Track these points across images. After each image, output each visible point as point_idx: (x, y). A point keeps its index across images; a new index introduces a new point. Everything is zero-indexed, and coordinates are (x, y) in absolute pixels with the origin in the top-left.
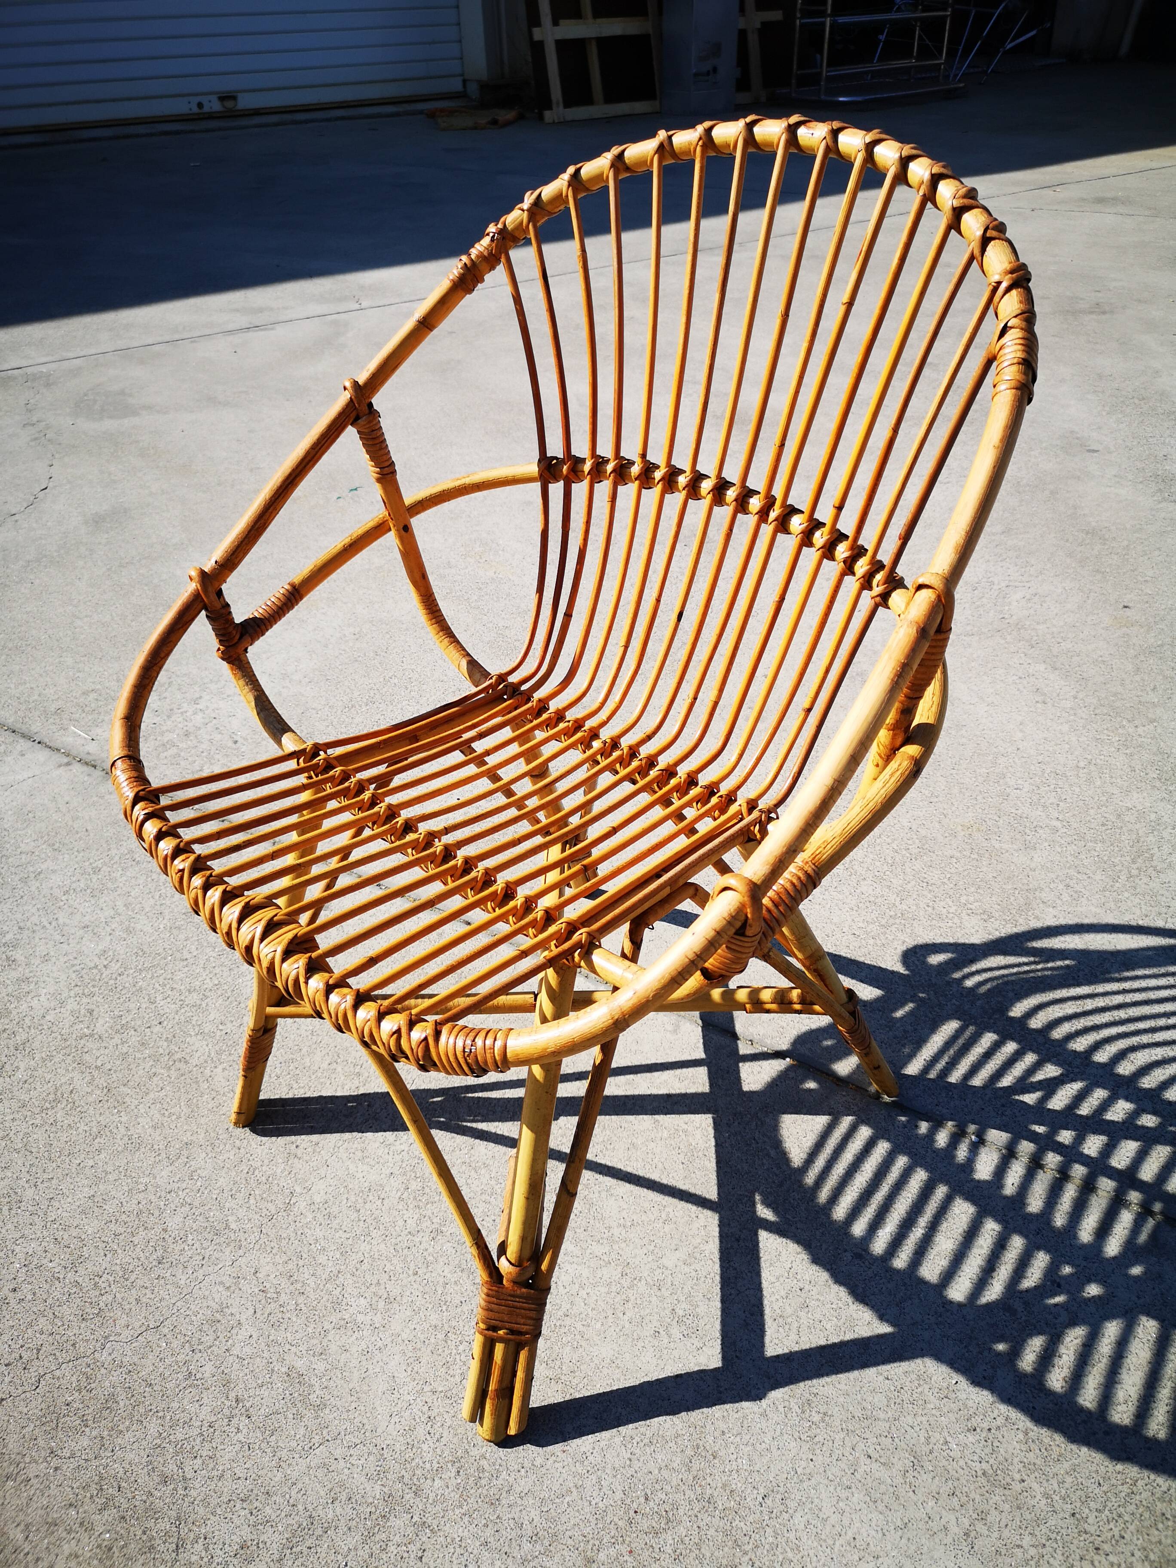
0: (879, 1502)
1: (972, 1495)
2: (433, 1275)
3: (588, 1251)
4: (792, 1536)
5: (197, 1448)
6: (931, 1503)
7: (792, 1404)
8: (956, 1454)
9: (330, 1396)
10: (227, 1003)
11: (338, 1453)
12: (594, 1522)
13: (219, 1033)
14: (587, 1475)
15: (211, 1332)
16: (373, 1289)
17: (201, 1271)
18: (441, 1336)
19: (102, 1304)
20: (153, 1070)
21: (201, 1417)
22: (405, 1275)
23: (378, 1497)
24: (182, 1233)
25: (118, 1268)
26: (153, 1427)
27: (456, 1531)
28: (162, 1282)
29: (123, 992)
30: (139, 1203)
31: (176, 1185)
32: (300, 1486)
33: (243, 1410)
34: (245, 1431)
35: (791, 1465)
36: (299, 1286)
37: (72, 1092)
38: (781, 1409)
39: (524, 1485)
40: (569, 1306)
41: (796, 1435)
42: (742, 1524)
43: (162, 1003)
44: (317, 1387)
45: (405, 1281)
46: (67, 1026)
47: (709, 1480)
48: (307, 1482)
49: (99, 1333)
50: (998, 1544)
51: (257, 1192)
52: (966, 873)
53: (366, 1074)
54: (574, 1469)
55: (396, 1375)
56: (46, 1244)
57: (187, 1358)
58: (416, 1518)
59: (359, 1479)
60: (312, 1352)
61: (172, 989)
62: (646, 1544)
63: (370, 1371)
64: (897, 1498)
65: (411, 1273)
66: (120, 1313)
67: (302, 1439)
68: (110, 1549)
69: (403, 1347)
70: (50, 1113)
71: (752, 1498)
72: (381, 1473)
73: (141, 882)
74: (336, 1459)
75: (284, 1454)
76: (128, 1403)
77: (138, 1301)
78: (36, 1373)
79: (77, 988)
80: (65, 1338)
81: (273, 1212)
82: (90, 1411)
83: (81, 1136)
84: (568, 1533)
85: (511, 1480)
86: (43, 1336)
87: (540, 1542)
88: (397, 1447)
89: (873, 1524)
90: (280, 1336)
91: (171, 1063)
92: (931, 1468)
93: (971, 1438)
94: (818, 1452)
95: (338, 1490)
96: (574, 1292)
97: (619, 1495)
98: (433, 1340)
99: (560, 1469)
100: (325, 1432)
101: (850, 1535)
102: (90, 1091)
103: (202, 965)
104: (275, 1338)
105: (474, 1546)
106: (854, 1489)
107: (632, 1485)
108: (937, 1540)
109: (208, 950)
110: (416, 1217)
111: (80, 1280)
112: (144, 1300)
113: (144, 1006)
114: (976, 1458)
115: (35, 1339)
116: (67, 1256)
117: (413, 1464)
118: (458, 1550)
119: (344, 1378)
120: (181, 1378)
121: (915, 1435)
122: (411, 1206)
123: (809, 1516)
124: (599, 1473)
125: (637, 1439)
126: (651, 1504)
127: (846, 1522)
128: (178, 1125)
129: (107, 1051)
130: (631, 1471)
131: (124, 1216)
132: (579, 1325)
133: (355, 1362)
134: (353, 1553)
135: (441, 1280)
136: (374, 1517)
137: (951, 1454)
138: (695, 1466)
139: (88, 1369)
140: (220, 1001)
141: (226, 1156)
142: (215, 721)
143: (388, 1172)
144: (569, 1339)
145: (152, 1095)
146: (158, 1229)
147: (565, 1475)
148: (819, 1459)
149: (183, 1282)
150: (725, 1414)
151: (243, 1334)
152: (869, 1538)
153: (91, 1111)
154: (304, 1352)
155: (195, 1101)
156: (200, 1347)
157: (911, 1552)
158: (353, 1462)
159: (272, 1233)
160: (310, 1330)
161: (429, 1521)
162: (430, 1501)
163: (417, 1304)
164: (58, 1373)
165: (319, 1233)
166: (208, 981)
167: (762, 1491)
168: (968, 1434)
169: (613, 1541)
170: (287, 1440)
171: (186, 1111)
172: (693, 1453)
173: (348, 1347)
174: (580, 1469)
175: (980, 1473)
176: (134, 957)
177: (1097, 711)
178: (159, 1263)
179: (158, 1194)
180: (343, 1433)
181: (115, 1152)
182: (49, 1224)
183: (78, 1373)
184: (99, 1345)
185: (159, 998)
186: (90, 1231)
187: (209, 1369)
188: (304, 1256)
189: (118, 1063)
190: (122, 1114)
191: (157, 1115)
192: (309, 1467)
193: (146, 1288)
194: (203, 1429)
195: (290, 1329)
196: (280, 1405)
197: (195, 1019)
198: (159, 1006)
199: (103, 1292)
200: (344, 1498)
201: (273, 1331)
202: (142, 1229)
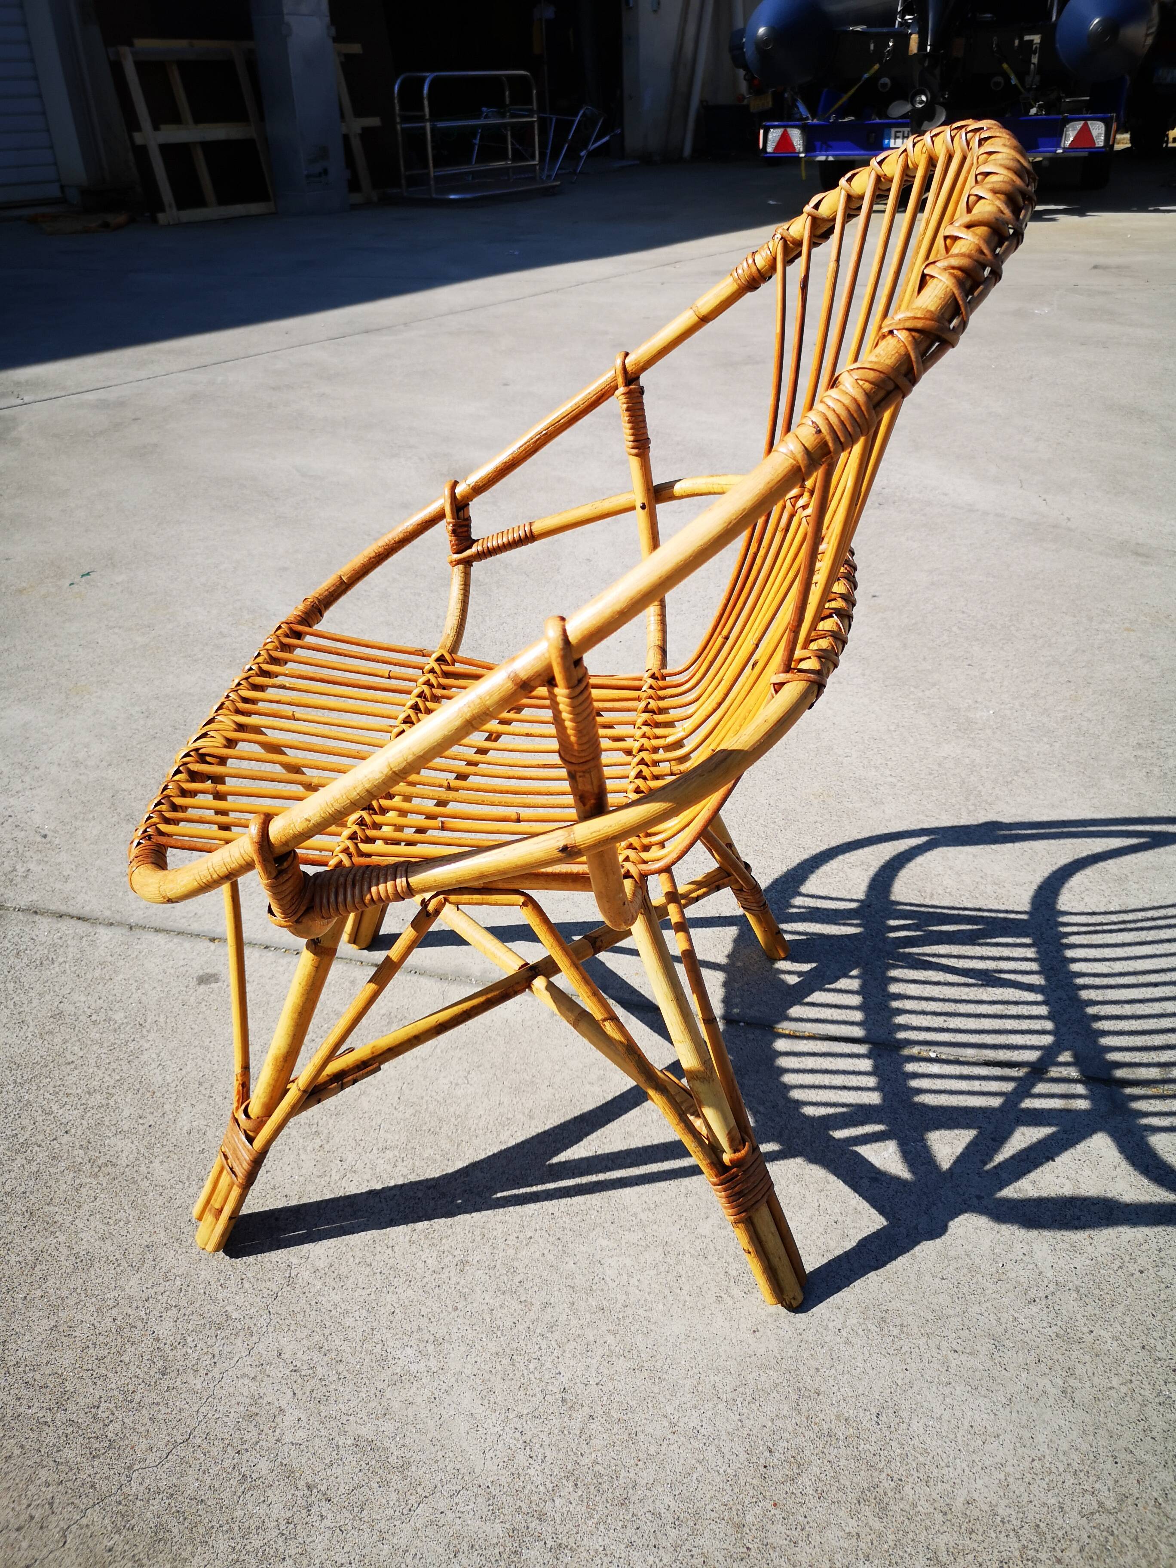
0: (980, 1387)
1: (1055, 1357)
2: (474, 1305)
3: (623, 1242)
4: (916, 1442)
5: (281, 1550)
6: (1024, 1375)
7: (869, 1325)
8: (1027, 1326)
9: (410, 1454)
10: (139, 1095)
11: (442, 1505)
12: (729, 1489)
14: (705, 1448)
15: (251, 1427)
16: (416, 1336)
17: (216, 1370)
18: (506, 1361)
19: (110, 1435)
20: (78, 1181)
21: (274, 1517)
22: (445, 1313)
23: (501, 1535)
24: (179, 1337)
25: (116, 1392)
26: (222, 1544)
27: (596, 1543)
28: (174, 1392)
29: (8, 1110)
30: (114, 1320)
31: (151, 1292)
32: (413, 1551)
33: (320, 1496)
34: (329, 1516)
35: (890, 1380)
36: (333, 1355)
38: (862, 1333)
39: (647, 1476)
40: (624, 1297)
41: (884, 1352)
42: (868, 1445)
43: (61, 1112)
44: (393, 1449)
45: (448, 1319)
47: (822, 1416)
48: (419, 1544)
49: (119, 1466)
50: (1093, 1391)
51: (249, 1275)
52: (833, 834)
53: (326, 1131)
54: (690, 1446)
55: (473, 1411)
56: (16, 1391)
57: (235, 1461)
58: (550, 1543)
59: (474, 1524)
60: (374, 1416)
61: (68, 1095)
62: (787, 1493)
63: (445, 1416)
64: (994, 1380)
65: (450, 1310)
66: (136, 1438)
67: (397, 1504)
69: (470, 1383)
71: (867, 1420)
72: (495, 1511)
74: (442, 1513)
75: (383, 1525)
76: (182, 1527)
77: (153, 1419)
78: (58, 1529)
80: (79, 1483)
81: (276, 1290)
82: (140, 1548)
83: (15, 1269)
84: (709, 1507)
85: (632, 1475)
86: (51, 1488)
87: (684, 1525)
88: (503, 1481)
89: (983, 1409)
90: (333, 1410)
91: (96, 1170)
92: (1011, 1345)
93: (1034, 1309)
94: (909, 1360)
95: (456, 1542)
96: (624, 1282)
97: (743, 1457)
98: (499, 1367)
99: (677, 1451)
100: (419, 1489)
101: (967, 1425)
102: (8, 1219)
103: (94, 1064)
104: (326, 1413)
105: (620, 1550)
106: (953, 1384)
107: (752, 1443)
108: (1042, 1405)
109: (95, 1048)
110: (434, 1255)
111: (74, 1417)
112: (160, 1417)
113: (40, 1119)
114: (1045, 1325)
115: (41, 1494)
116: (48, 1397)
117: (526, 1492)
118: (605, 1560)
119: (419, 1431)
120: (235, 1484)
121: (987, 1320)
122: (425, 1246)
123: (924, 1420)
124: (716, 1442)
125: (740, 1399)
126: (777, 1454)
127: (959, 1414)
128: (130, 1230)
129: (13, 1175)
130: (746, 1432)
131: (101, 1338)
132: (641, 1312)
133: (424, 1413)
135: (486, 1307)
136: (505, 1556)
137: (1023, 1327)
138: (804, 1407)
139: (121, 1507)
140: (130, 1095)
142: (10, 820)
144: (637, 1327)
145: (86, 1207)
146: (149, 1341)
147: (684, 1454)
148: (913, 1367)
149: (199, 1386)
150: (812, 1352)
151: (289, 1419)
152: (984, 1422)
153: (18, 1240)
154: (366, 1418)
155: (140, 1201)
156: (245, 1446)
157: (1024, 1422)
158: (462, 1509)
159: (283, 1310)
160: (363, 1395)
161: (564, 1541)
162: (558, 1522)
163: (469, 1337)
164: (84, 1521)
165: (336, 1297)
166: (107, 1078)
167: (873, 1410)
168: (1030, 1306)
169: (754, 1500)
170: (381, 1511)
171: (134, 1213)
172: (797, 1397)
173: (411, 1399)
174: (695, 1444)
175: (1054, 1336)
176: (8, 1072)
177: (887, 683)
178: (163, 1374)
179: (134, 1305)
180: (439, 1485)
181: (65, 1275)
182: (11, 1370)
183: (110, 1514)
184: (123, 1477)
185: (55, 1108)
186: (66, 1363)
187: (264, 1466)
188: (328, 1324)
189: (31, 1183)
190: (57, 1234)
191: (101, 1226)
192: (416, 1530)
193: (158, 1404)
194: (282, 1527)
195: (341, 1400)
196: (359, 1478)
197: (107, 1119)
198: (58, 1115)
199: (106, 1422)
200: (466, 1548)
201: (322, 1407)
202: (128, 1345)
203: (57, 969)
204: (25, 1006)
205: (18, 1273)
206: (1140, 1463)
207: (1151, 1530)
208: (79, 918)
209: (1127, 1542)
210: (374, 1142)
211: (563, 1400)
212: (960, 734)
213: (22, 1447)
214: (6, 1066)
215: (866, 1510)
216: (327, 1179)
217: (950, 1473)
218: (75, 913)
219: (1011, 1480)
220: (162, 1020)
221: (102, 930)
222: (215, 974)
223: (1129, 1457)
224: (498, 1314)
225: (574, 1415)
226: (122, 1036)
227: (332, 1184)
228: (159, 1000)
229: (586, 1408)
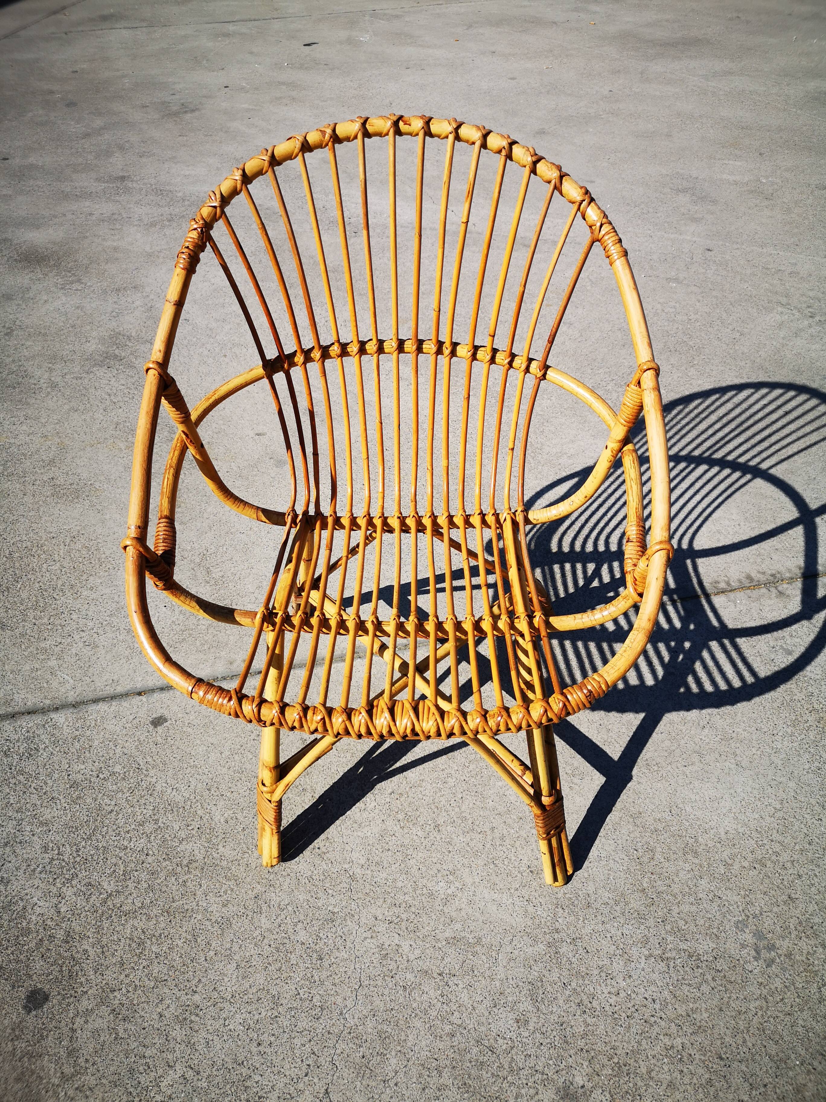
0: (704, 779)
1: (726, 750)
2: (458, 846)
4: (692, 816)
5: (448, 1010)
6: (718, 764)
7: (643, 770)
8: (707, 741)
9: (477, 933)
10: (175, 813)
11: (509, 949)
12: (629, 876)
13: (194, 832)
14: (608, 863)
15: (389, 962)
16: (439, 875)
17: (348, 943)
18: (492, 866)
19: (317, 1004)
20: (181, 881)
21: (433, 997)
22: (446, 857)
23: (545, 948)
24: (314, 937)
25: (302, 982)
26: (418, 1023)
27: (588, 930)
28: (335, 966)
29: (95, 858)
30: (270, 946)
31: (279, 920)
33: (448, 976)
34: (460, 982)
35: (666, 793)
36: (404, 905)
37: (143, 932)
39: (591, 889)
41: (656, 780)
42: (674, 828)
43: (131, 844)
44: (468, 936)
45: (449, 859)
46: (84, 904)
47: (648, 823)
48: (511, 972)
49: (335, 1016)
50: (748, 759)
51: (327, 885)
53: (309, 787)
55: (493, 898)
56: (245, 1010)
57: (394, 983)
58: (568, 941)
59: (529, 950)
60: (447, 925)
61: (128, 832)
62: (653, 866)
63: (481, 907)
64: (707, 772)
65: (447, 854)
66: (333, 999)
67: (488, 960)
68: (465, 1084)
69: (482, 885)
70: (147, 953)
71: (666, 815)
72: (535, 939)
73: (8, 790)
74: (511, 953)
75: (488, 973)
76: (391, 1027)
77: (334, 984)
78: (328, 1063)
79: (58, 880)
80: (320, 1035)
81: (348, 886)
82: (378, 1048)
83: (185, 947)
84: (626, 889)
85: (584, 891)
86: (307, 1046)
87: (620, 902)
88: (529, 924)
89: (710, 788)
90: (424, 932)
91: (187, 869)
92: (706, 753)
93: (706, 731)
94: (669, 780)
95: (527, 962)
97: (626, 858)
98: (491, 871)
100: (493, 948)
101: (708, 799)
102: (155, 922)
103: (128, 806)
104: (422, 935)
105: (600, 928)
106: (693, 782)
107: (626, 850)
108: (732, 775)
109: (120, 795)
110: (419, 829)
111: (290, 1006)
112: (337, 981)
113: (121, 855)
114: (714, 736)
115: (304, 1051)
116: (266, 1003)
117: (543, 923)
119: (474, 921)
120: (402, 992)
121: (690, 745)
122: (411, 826)
123: (690, 804)
124: (611, 858)
126: (640, 850)
127: (702, 795)
128: (237, 893)
129: (134, 895)
130: (621, 846)
131: (270, 959)
133: (470, 911)
134: (562, 977)
136: (553, 957)
138: (638, 823)
139: (352, 1034)
140: (169, 815)
141: (286, 884)
143: (381, 821)
145: (199, 893)
146: (299, 946)
147: (601, 871)
148: (672, 782)
149: (346, 956)
151: (405, 948)
152: (714, 794)
153: (172, 931)
154: (443, 928)
155: (229, 875)
156: (393, 972)
157: (729, 786)
158: (519, 946)
159: (360, 895)
160: (434, 917)
161: (574, 936)
162: (566, 929)
163: (466, 863)
164: (338, 1052)
165: (385, 875)
166: (145, 811)
168: (704, 730)
169: (642, 876)
170: (482, 967)
171: (232, 883)
172: (632, 819)
173: (459, 908)
174: (603, 863)
175: (720, 741)
176: (72, 835)
178: (321, 960)
179: (275, 933)
180: (501, 941)
181: (219, 936)
182: (232, 1000)
183: (349, 1041)
184: (342, 1020)
185: (126, 843)
186: (262, 981)
187: (410, 976)
188: (390, 891)
189: (151, 895)
190: (194, 915)
191: (217, 899)
192: (505, 967)
193: (331, 976)
194: (441, 1000)
195: (424, 925)
196: (461, 958)
197: (166, 836)
198: (132, 847)
199: (310, 999)
200: (533, 963)
201: (418, 934)
202: (289, 955)
203: (45, 754)
204: (44, 787)
205: (189, 949)
206: (780, 783)
207: (798, 810)
208: (29, 713)
209: (792, 820)
211: (531, 872)
213: (273, 1035)
214: (67, 831)
215: (689, 857)
217: (713, 824)
218: (23, 710)
219: (737, 815)
220: (150, 760)
221: (53, 715)
222: (161, 717)
223: (775, 782)
224: (472, 844)
226: (132, 781)
228: (137, 747)
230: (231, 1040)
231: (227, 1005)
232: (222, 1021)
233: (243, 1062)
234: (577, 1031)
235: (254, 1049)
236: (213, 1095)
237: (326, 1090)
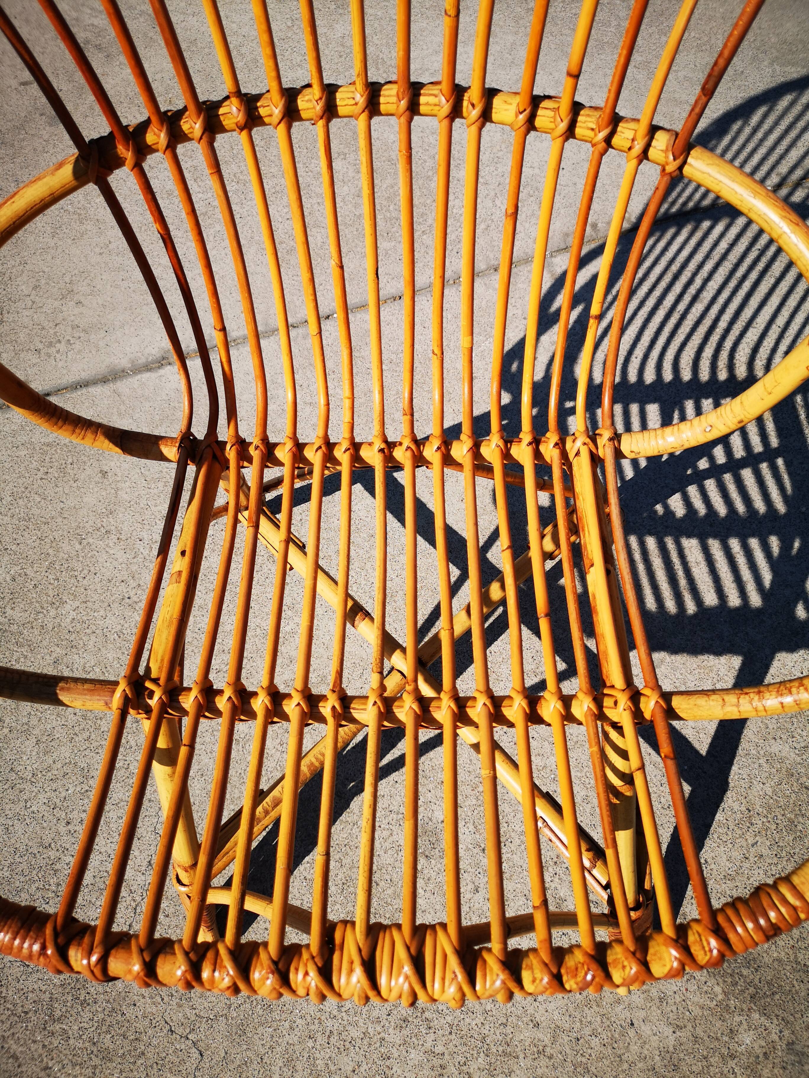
30: (75, 714)
53: (113, 528)
56: (49, 788)
63: (326, 642)
69: (327, 617)
78: (150, 833)
116: (74, 778)
128: (32, 659)
131: (77, 728)
141: (91, 643)
154: (281, 670)
155: (22, 640)
178: (138, 722)
180: (350, 676)
181: (13, 711)
182: (33, 780)
186: (67, 755)
194: (280, 749)
195: (259, 670)
199: (126, 766)
201: (251, 680)
202: (99, 721)
210: (153, 517)
212: (341, 11)
216: (141, 556)
225: (396, 599)
227: (147, 557)
229: (400, 592)
230: (35, 822)
231: (27, 786)
232: (22, 804)
233: (50, 845)
234: (437, 763)
235: (62, 829)
236: (17, 884)
237: (149, 862)
